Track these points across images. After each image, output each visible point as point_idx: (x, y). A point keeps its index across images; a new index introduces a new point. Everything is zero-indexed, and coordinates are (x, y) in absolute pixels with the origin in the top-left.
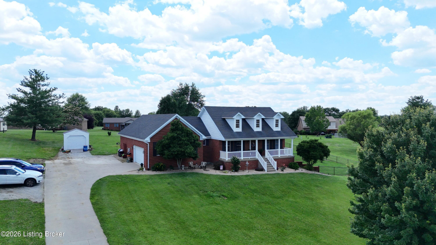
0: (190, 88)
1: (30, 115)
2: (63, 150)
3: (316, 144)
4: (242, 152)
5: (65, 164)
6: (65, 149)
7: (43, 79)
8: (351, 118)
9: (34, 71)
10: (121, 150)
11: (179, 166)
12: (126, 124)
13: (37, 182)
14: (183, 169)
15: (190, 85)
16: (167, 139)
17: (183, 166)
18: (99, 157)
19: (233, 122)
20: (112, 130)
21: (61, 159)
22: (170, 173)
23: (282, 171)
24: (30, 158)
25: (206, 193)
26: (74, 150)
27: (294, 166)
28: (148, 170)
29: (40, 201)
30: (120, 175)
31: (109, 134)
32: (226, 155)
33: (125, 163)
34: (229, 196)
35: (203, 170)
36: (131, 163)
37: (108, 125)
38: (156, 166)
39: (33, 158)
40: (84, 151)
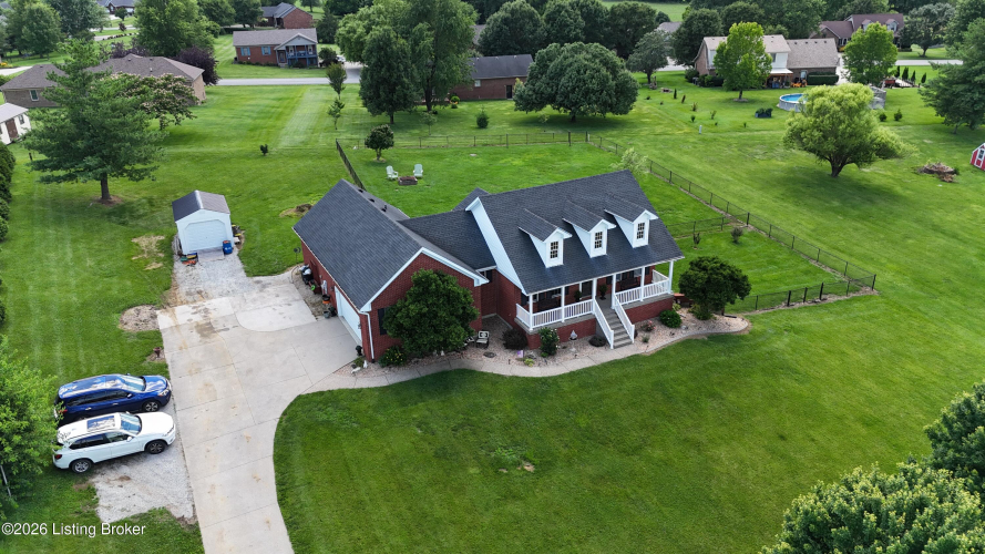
2: (181, 254)
4: (563, 307)
5: (201, 330)
6: (186, 251)
8: (818, 109)
10: (308, 272)
12: (287, 47)
13: (168, 443)
14: (442, 354)
18: (264, 286)
19: (543, 248)
20: (257, 64)
21: (187, 302)
22: (417, 376)
23: (645, 341)
24: (124, 310)
25: (493, 455)
26: (203, 251)
27: (672, 322)
28: (373, 361)
29: (188, 515)
30: (321, 393)
31: (264, 150)
32: (528, 319)
33: (322, 319)
34: (537, 461)
35: (482, 351)
36: (333, 320)
37: (246, 52)
38: (387, 360)
39: (131, 307)
40: (226, 253)
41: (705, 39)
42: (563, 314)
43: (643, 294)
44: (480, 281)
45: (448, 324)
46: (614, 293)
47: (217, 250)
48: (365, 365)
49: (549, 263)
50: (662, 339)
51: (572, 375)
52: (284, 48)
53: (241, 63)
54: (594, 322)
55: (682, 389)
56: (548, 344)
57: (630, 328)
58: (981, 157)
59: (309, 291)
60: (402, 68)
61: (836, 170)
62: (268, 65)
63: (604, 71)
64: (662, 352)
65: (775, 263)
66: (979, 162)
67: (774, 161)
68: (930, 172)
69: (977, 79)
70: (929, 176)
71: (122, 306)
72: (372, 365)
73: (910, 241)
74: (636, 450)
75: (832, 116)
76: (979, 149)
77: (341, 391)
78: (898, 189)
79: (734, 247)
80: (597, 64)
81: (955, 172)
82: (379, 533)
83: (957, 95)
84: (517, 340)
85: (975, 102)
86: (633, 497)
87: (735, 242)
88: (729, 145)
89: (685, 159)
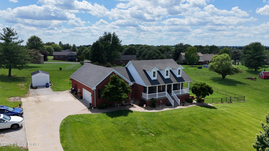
0: (112, 36)
1: (6, 61)
2: (32, 87)
3: (205, 86)
4: (157, 93)
5: (36, 102)
6: (34, 86)
7: (13, 34)
9: (6, 29)
10: (73, 89)
11: (116, 105)
12: (68, 56)
13: (20, 126)
14: (118, 106)
15: (112, 33)
16: (109, 89)
17: (118, 104)
18: (58, 93)
19: (150, 74)
21: (32, 96)
22: (111, 111)
23: (183, 105)
24: (10, 97)
25: (139, 131)
26: (39, 86)
27: (190, 101)
28: (95, 108)
30: (77, 115)
31: (61, 69)
33: (77, 100)
34: (155, 133)
35: (132, 107)
36: (81, 100)
37: (56, 57)
38: (101, 106)
39: (13, 97)
40: (47, 87)
41: (181, 53)
42: (157, 95)
43: (181, 92)
44: (131, 84)
47: (44, 85)
48: (93, 108)
49: (153, 78)
50: (188, 105)
51: (162, 112)
52: (67, 56)
53: (54, 60)
54: (167, 99)
56: (154, 103)
58: (261, 75)
60: (102, 51)
61: (224, 77)
62: (62, 60)
63: (157, 54)
64: (189, 108)
66: (261, 77)
67: (206, 76)
68: (249, 78)
69: (256, 57)
70: (249, 80)
71: (9, 96)
72: (95, 109)
73: (250, 92)
74: (188, 131)
76: (260, 73)
78: (242, 82)
81: (256, 78)
83: (251, 61)
84: (143, 103)
88: (193, 73)
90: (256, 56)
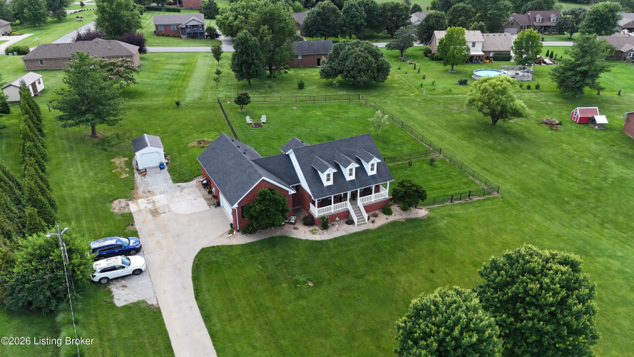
2: (138, 170)
4: (333, 205)
5: (152, 213)
6: (140, 168)
10: (205, 182)
13: (143, 270)
18: (182, 189)
19: (323, 177)
20: (168, 36)
21: (144, 197)
22: (260, 239)
23: (373, 222)
24: (112, 201)
25: (294, 278)
26: (150, 168)
27: (387, 212)
28: (238, 231)
29: (155, 303)
30: (213, 247)
31: (178, 104)
32: (316, 211)
33: (213, 207)
34: (315, 281)
35: (292, 226)
36: (218, 208)
37: (162, 29)
38: (246, 230)
39: (115, 200)
40: (161, 169)
41: (435, 32)
42: (333, 209)
43: (373, 198)
44: (292, 192)
45: (275, 215)
46: (359, 198)
47: (156, 167)
48: (234, 233)
49: (326, 184)
50: (382, 220)
51: (335, 240)
52: (184, 26)
53: (158, 35)
54: (348, 212)
55: (387, 247)
56: (325, 224)
57: (366, 215)
58: (575, 115)
59: (206, 192)
60: (254, 54)
62: (175, 36)
64: (381, 228)
65: (450, 178)
66: (574, 118)
67: (462, 115)
68: (546, 123)
69: (578, 69)
70: (545, 126)
71: (111, 199)
72: (238, 233)
74: (361, 277)
75: (489, 95)
76: (575, 111)
77: (223, 246)
78: (526, 134)
79: (430, 167)
80: (366, 54)
81: (560, 124)
82: (241, 313)
83: (568, 78)
84: (310, 221)
85: (578, 82)
86: (357, 298)
87: (431, 165)
88: (439, 104)
89: (413, 112)
90: (580, 65)
